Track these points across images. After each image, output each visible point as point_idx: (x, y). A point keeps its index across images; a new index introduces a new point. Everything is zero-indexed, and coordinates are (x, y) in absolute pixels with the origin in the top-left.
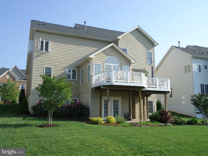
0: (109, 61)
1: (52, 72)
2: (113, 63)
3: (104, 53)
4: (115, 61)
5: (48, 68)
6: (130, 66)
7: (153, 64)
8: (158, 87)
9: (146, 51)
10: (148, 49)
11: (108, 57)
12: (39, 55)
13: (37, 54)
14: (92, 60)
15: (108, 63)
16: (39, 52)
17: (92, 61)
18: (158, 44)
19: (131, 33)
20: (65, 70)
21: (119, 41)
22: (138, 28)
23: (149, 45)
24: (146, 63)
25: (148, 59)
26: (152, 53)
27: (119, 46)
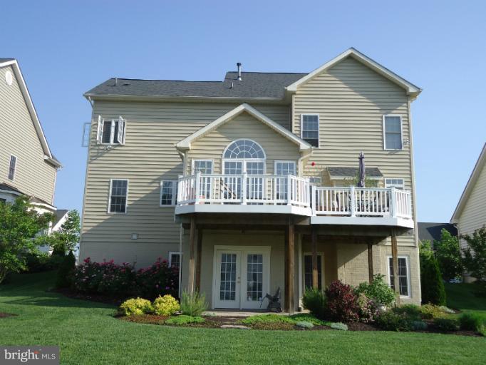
0: (237, 151)
1: (128, 191)
2: (248, 156)
3: (221, 133)
4: (252, 151)
5: (120, 182)
6: (297, 161)
7: (403, 149)
8: (355, 213)
9: (380, 115)
10: (386, 109)
11: (234, 142)
12: (99, 155)
13: (96, 151)
14: (189, 152)
15: (234, 156)
16: (101, 148)
17: (189, 156)
18: (419, 90)
19: (330, 70)
20: (159, 183)
21: (294, 97)
22: (352, 53)
23: (392, 97)
24: (380, 149)
25: (386, 137)
26: (402, 119)
27: (294, 110)
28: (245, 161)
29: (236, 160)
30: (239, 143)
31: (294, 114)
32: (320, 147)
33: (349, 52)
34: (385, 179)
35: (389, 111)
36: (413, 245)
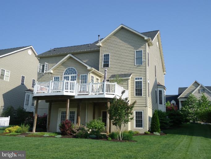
0: (68, 72)
2: (71, 74)
4: (73, 72)
6: (88, 74)
7: (143, 64)
11: (67, 69)
14: (52, 74)
21: (100, 47)
22: (122, 27)
23: (139, 42)
24: (134, 65)
25: (136, 60)
26: (143, 51)
27: (100, 53)
28: (70, 76)
29: (67, 75)
30: (69, 69)
31: (100, 54)
32: (109, 67)
33: (121, 26)
34: (135, 78)
35: (138, 48)
36: (145, 105)
